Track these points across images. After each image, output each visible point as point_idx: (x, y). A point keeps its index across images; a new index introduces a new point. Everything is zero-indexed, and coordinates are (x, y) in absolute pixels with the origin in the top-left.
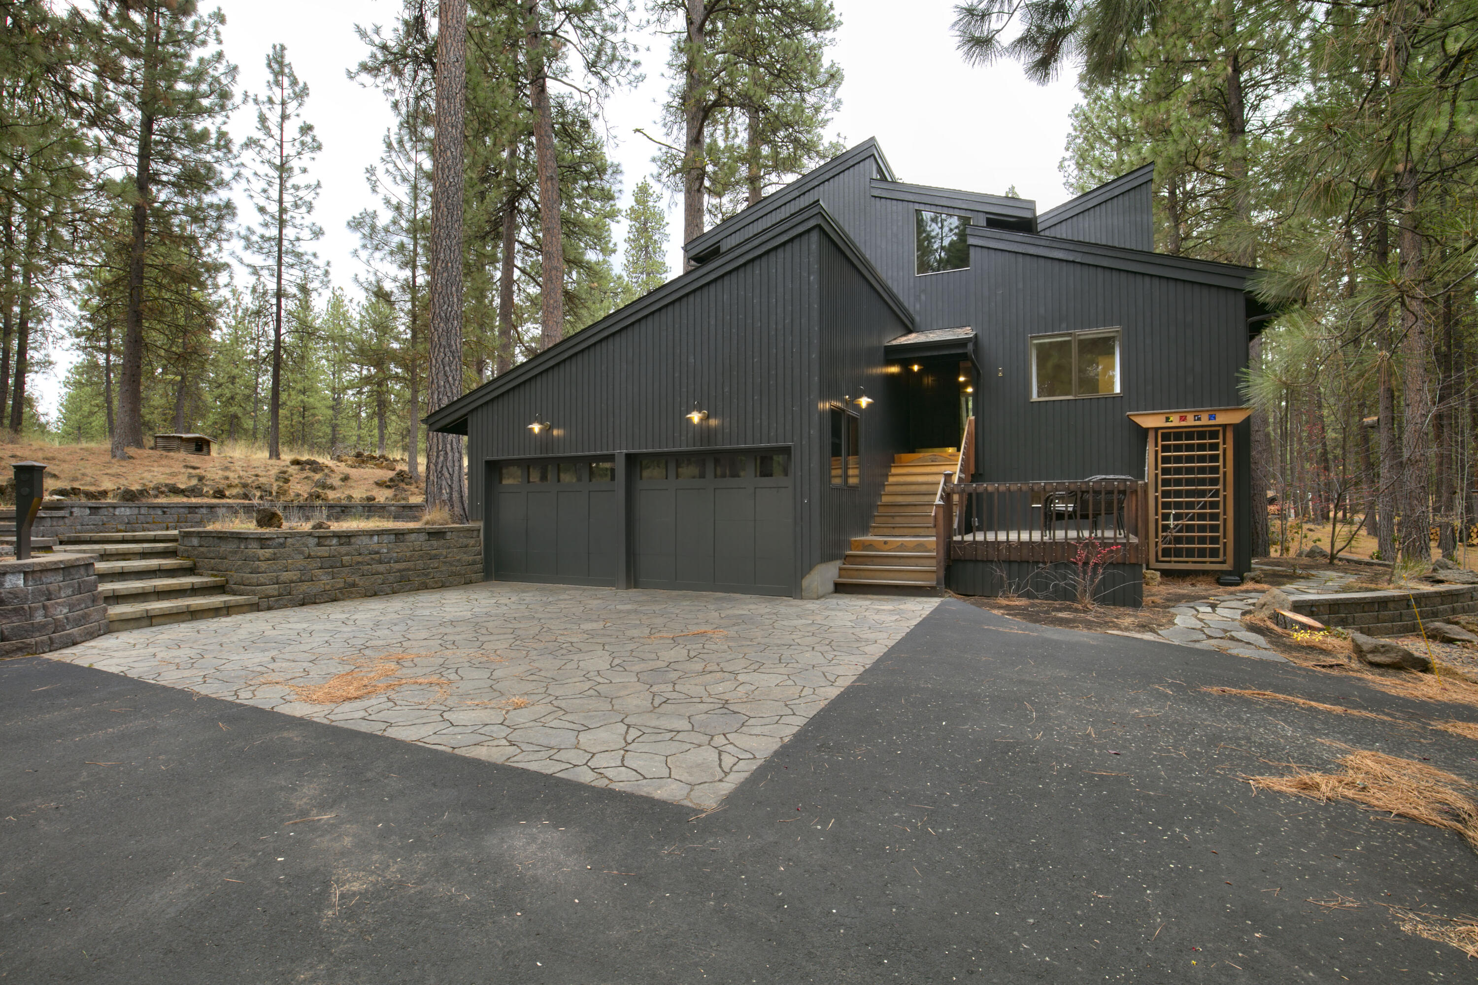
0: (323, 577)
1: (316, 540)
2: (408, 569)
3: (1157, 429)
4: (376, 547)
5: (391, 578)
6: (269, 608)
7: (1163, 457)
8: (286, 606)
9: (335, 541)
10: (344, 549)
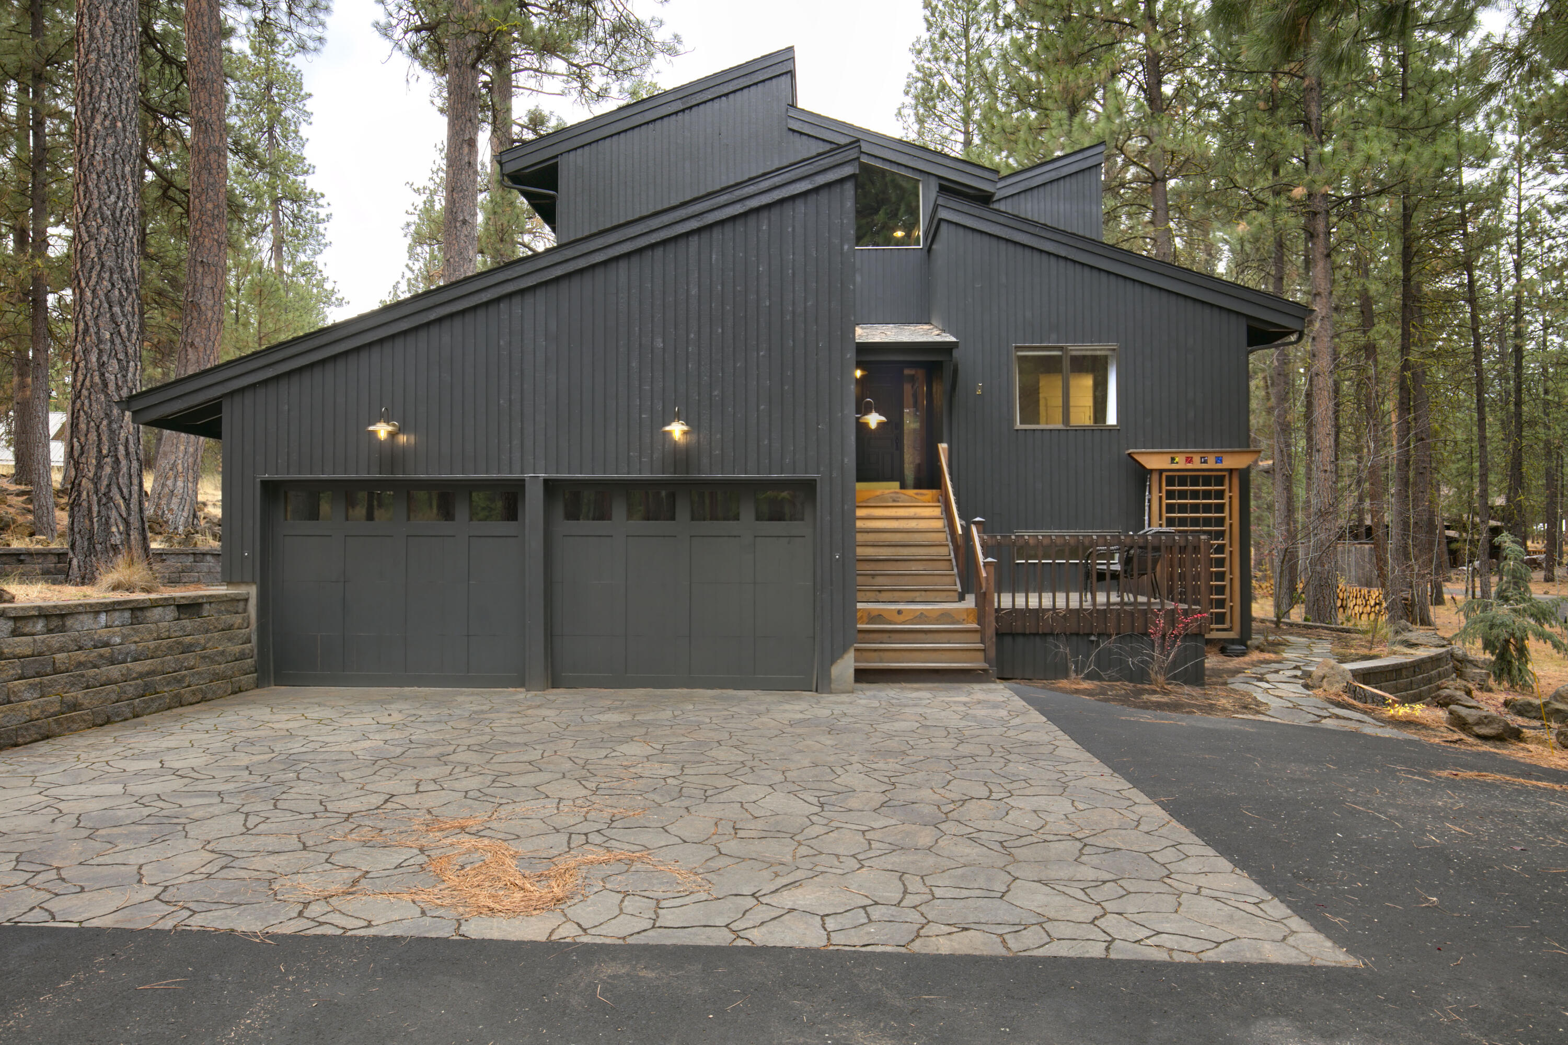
0: (27, 695)
1: (11, 624)
2: (154, 673)
3: (1161, 471)
4: (104, 634)
5: (131, 691)
7: (1167, 505)
9: (40, 625)
10: (56, 640)
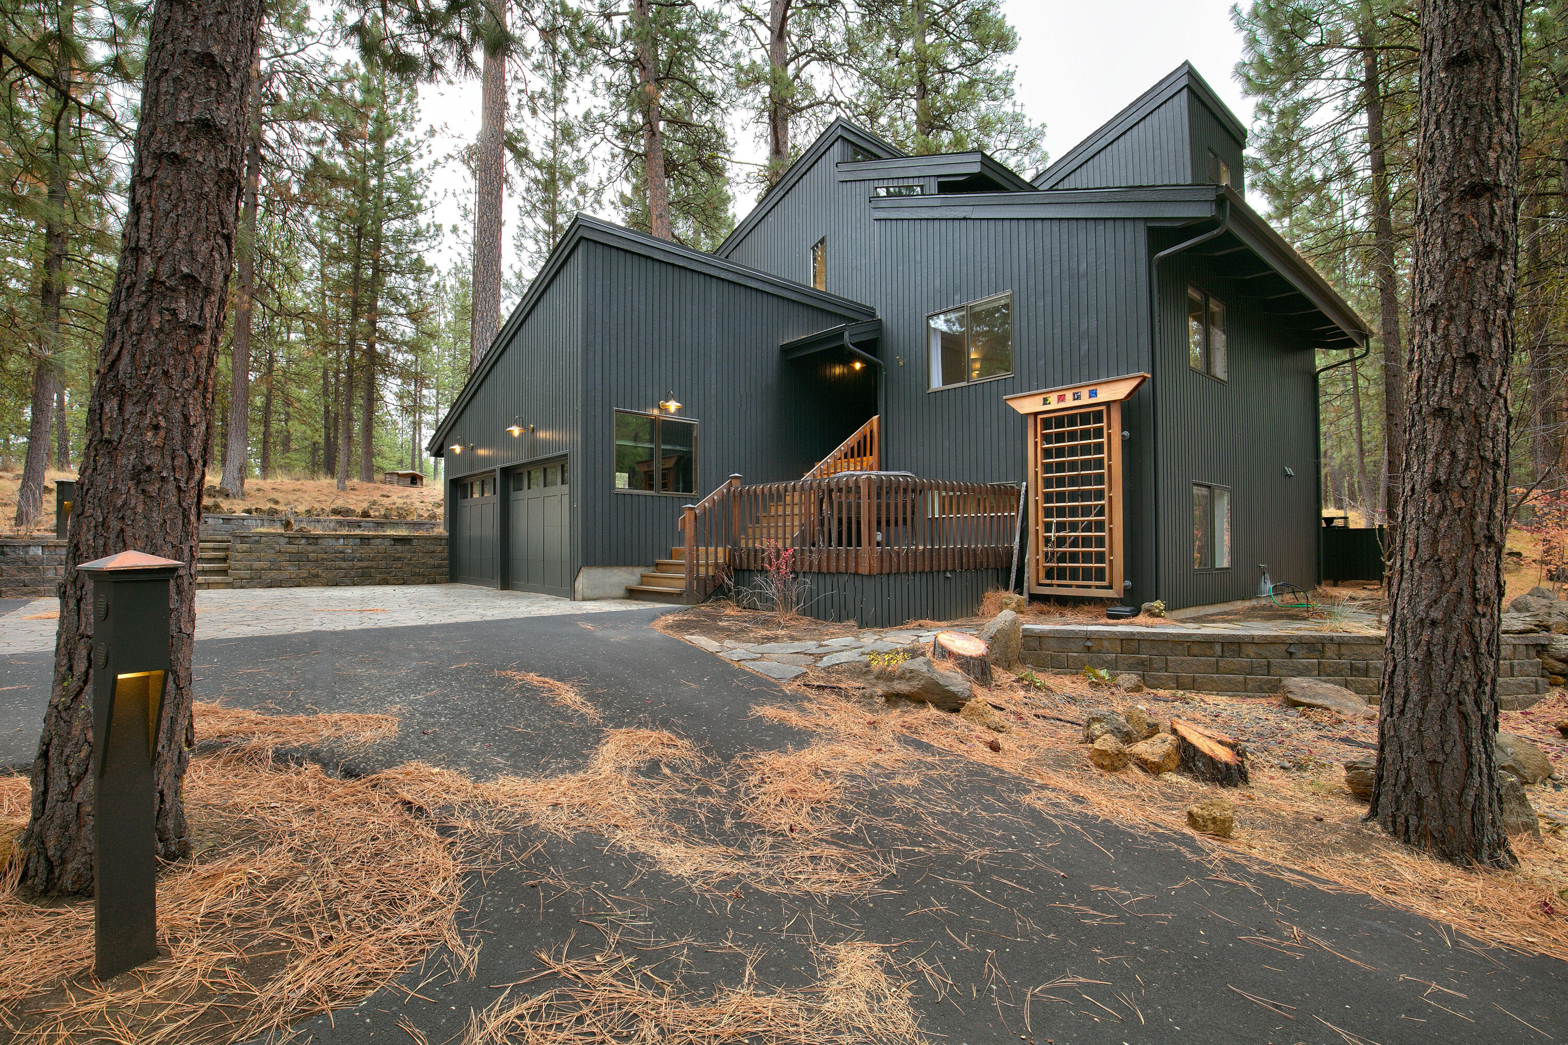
0: (289, 568)
2: (371, 567)
4: (341, 548)
5: (353, 573)
6: (242, 587)
7: (1043, 450)
8: (255, 587)
9: (303, 541)
10: (310, 548)
